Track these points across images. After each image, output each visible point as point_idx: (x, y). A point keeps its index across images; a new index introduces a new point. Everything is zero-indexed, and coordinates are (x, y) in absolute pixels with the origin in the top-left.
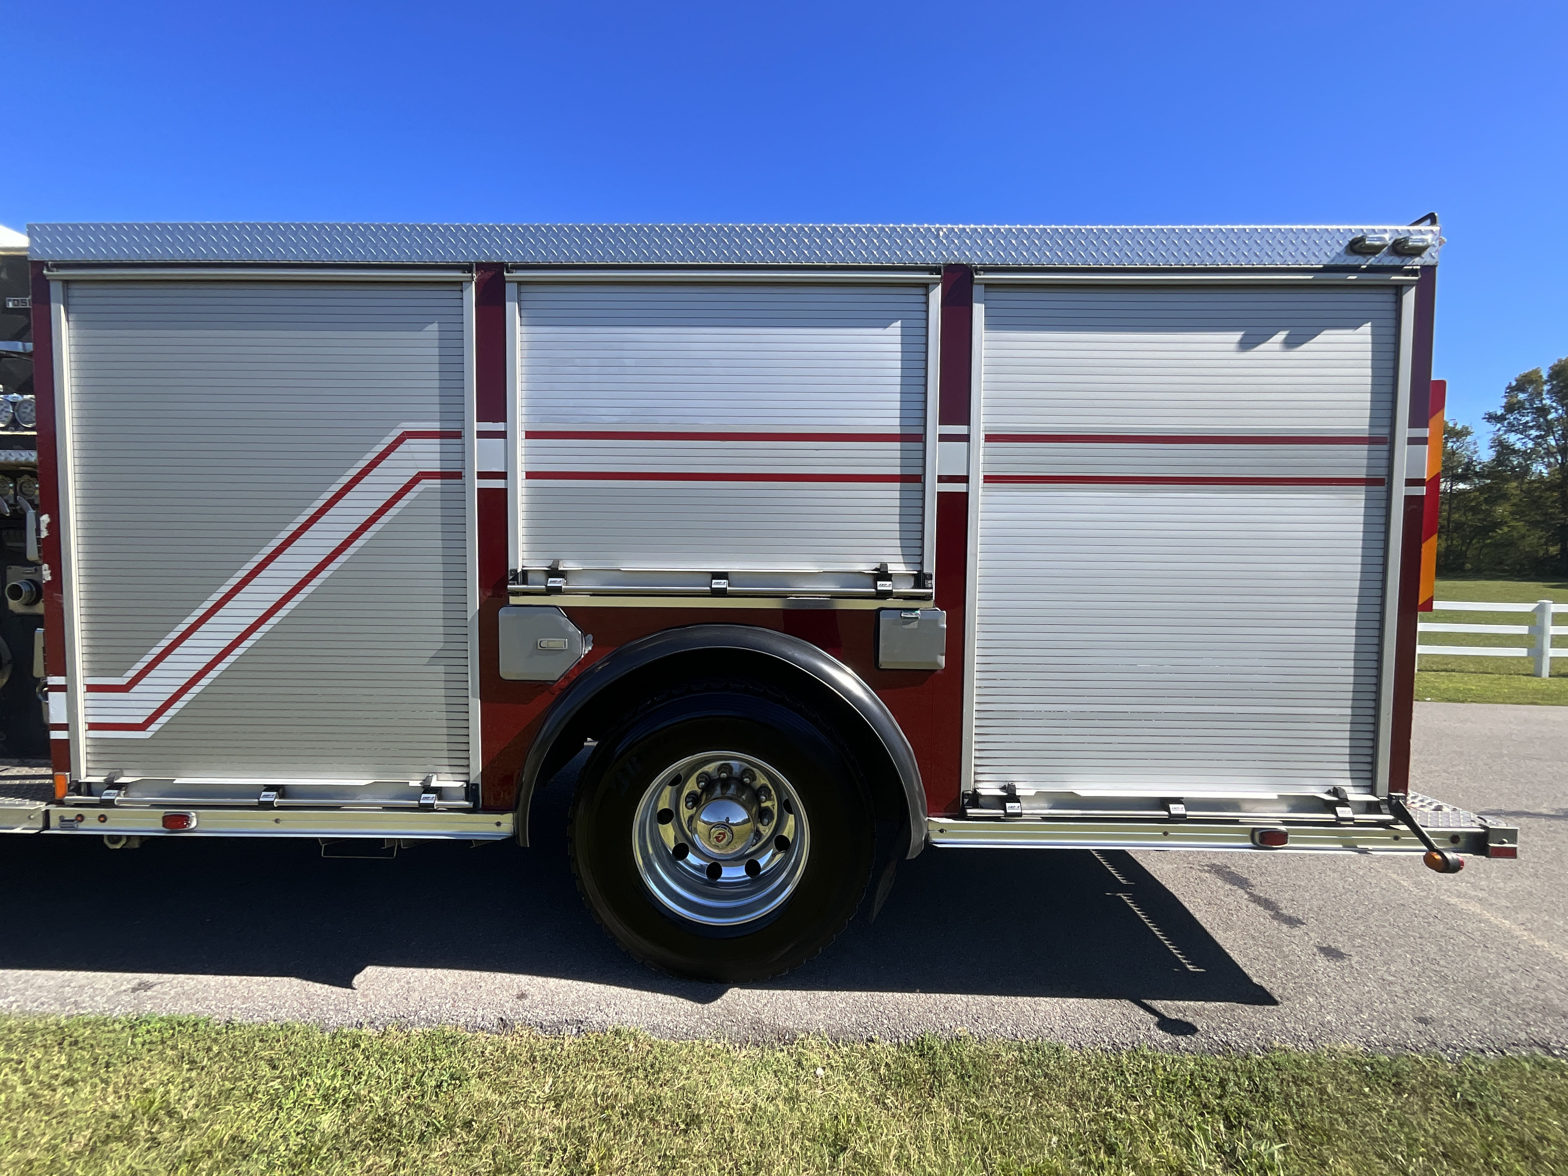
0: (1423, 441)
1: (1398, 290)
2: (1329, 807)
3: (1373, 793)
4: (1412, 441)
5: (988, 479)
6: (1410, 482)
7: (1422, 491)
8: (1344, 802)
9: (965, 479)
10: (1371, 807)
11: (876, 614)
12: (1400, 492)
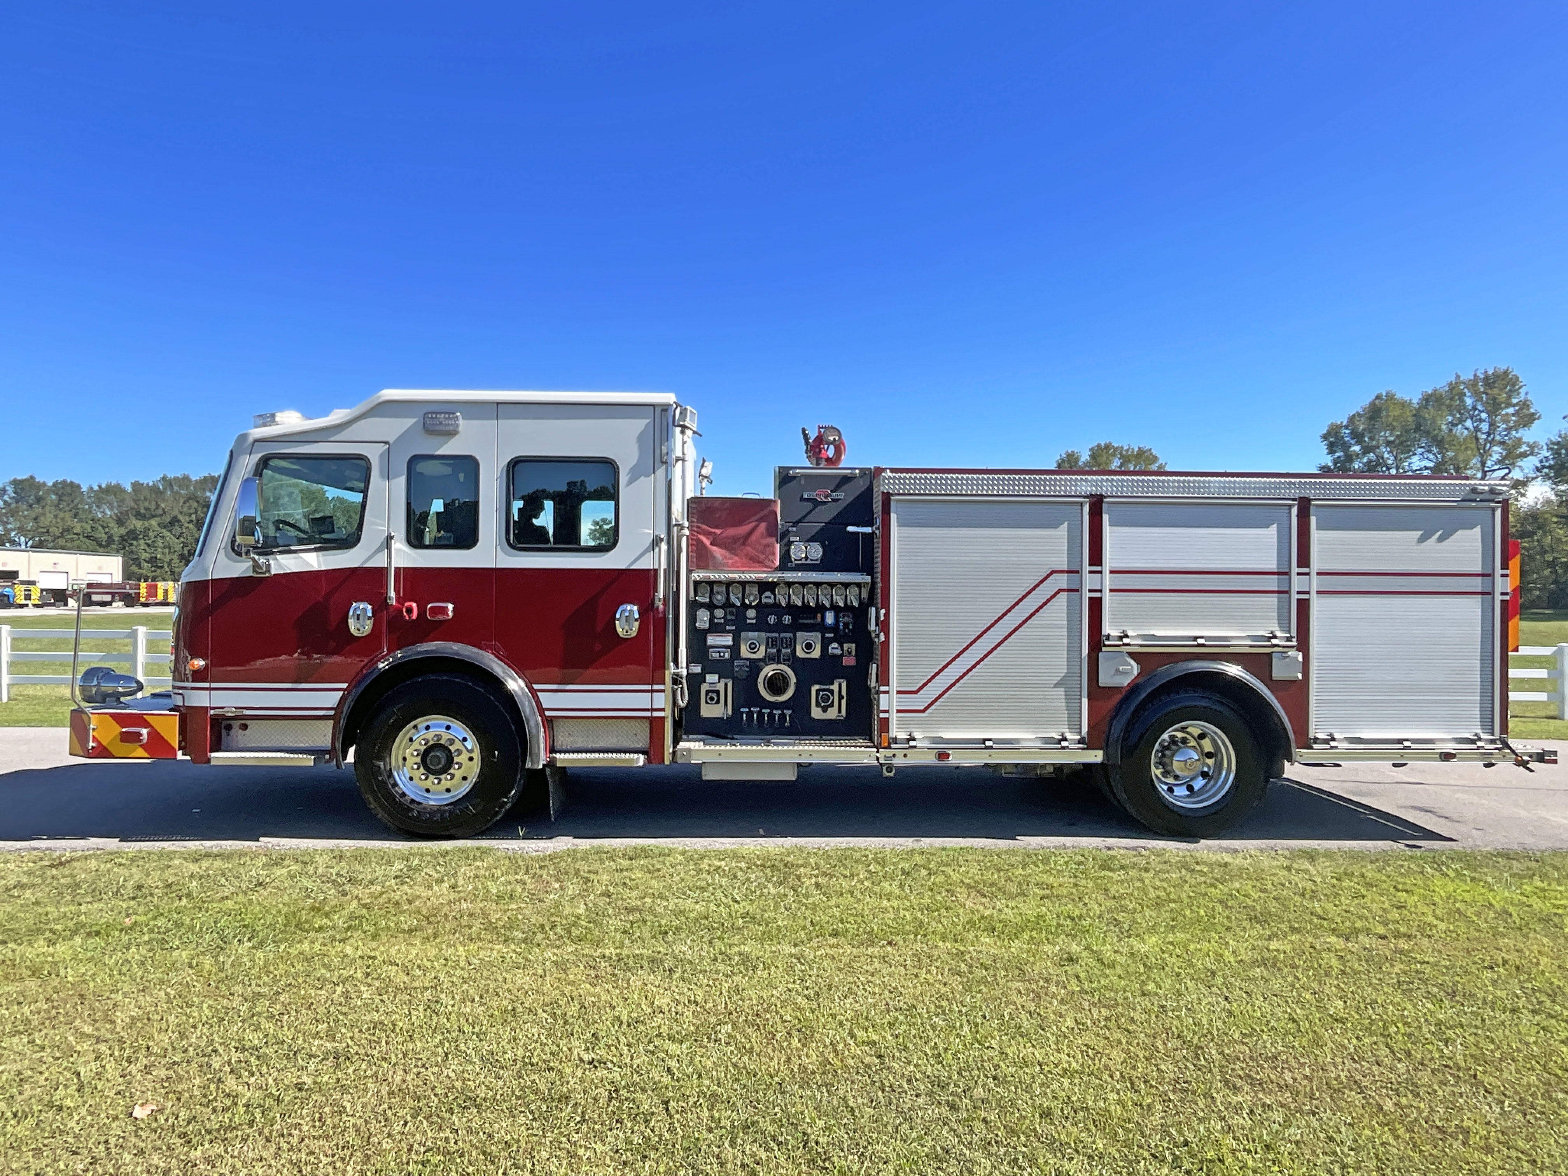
0: (1507, 575)
1: (1493, 509)
2: (1473, 742)
3: (1493, 735)
4: (1502, 575)
5: (1318, 592)
6: (1502, 594)
7: (1508, 598)
8: (1480, 739)
9: (1308, 593)
10: (1493, 741)
11: (1270, 655)
12: (1498, 598)
